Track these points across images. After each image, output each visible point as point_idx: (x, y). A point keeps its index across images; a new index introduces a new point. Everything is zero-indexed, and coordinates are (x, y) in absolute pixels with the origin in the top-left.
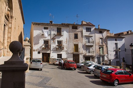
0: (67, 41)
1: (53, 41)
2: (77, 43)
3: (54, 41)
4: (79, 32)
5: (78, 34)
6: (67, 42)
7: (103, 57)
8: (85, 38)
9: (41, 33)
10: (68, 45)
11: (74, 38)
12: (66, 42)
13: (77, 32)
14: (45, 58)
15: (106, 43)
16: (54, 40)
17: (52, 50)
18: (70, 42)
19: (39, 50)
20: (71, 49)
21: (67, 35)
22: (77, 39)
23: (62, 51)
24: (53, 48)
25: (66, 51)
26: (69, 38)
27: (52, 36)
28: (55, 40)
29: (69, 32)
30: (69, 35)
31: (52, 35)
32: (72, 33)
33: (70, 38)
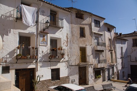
0: (67, 41)
1: (42, 38)
2: (84, 46)
3: (44, 39)
4: (86, 25)
5: (86, 29)
6: (69, 43)
7: (113, 68)
8: (94, 38)
9: (12, 13)
10: (71, 48)
11: (79, 36)
12: (67, 43)
13: (83, 24)
14: (22, 81)
15: (114, 46)
16: (44, 36)
17: (40, 61)
18: (73, 43)
19: (6, 62)
20: (75, 57)
21: (68, 29)
22: (84, 38)
23: (59, 62)
24: (43, 56)
25: (67, 61)
26: (71, 36)
27: (41, 27)
28: (46, 37)
29: (71, 24)
30: (72, 28)
31: (39, 24)
32: (76, 26)
33: (73, 35)
